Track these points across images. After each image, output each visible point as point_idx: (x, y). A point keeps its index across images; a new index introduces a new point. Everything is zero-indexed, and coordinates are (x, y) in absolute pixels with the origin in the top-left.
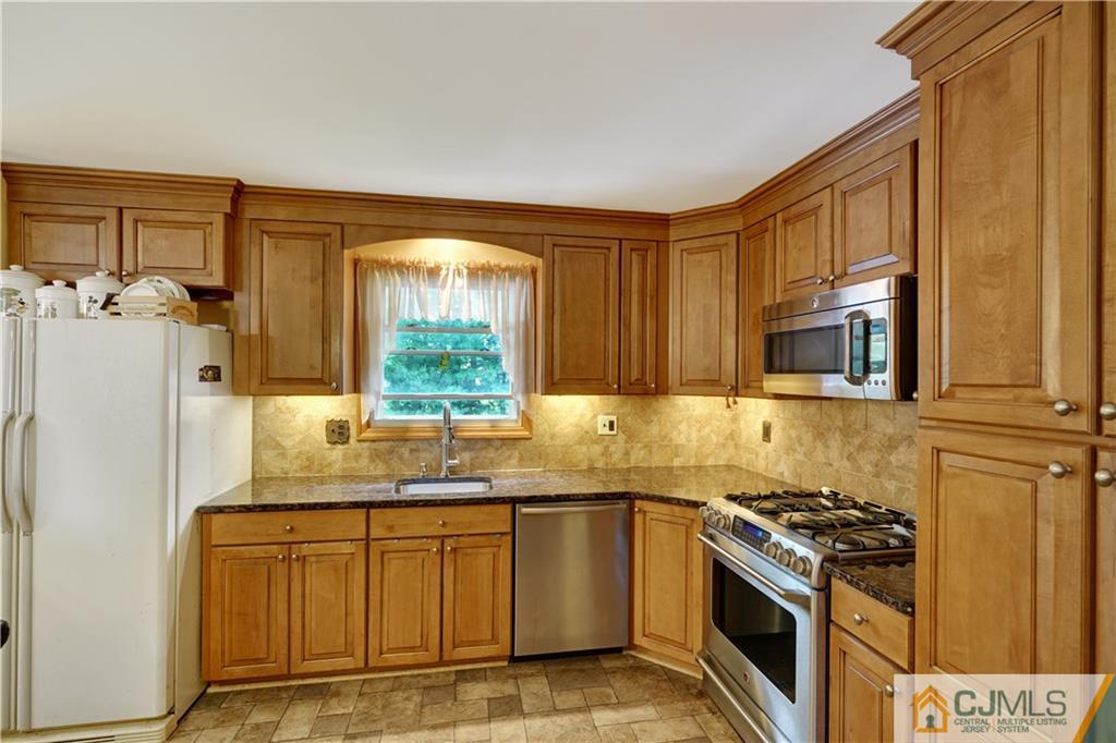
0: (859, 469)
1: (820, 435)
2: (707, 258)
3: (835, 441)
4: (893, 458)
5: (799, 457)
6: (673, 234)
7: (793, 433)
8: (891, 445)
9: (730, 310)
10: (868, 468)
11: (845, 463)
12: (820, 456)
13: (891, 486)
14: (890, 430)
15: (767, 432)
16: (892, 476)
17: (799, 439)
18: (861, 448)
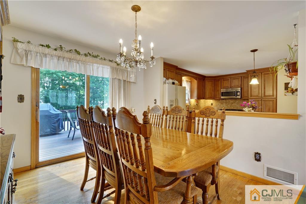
0: (228, 106)
1: (222, 103)
2: (211, 82)
3: (224, 104)
4: (233, 105)
5: (218, 106)
6: (206, 79)
7: (217, 104)
8: (232, 103)
9: (213, 89)
10: (229, 106)
11: (226, 106)
12: (222, 106)
13: (232, 107)
14: (232, 102)
15: (212, 104)
16: (232, 106)
17: (218, 104)
18: (228, 104)
